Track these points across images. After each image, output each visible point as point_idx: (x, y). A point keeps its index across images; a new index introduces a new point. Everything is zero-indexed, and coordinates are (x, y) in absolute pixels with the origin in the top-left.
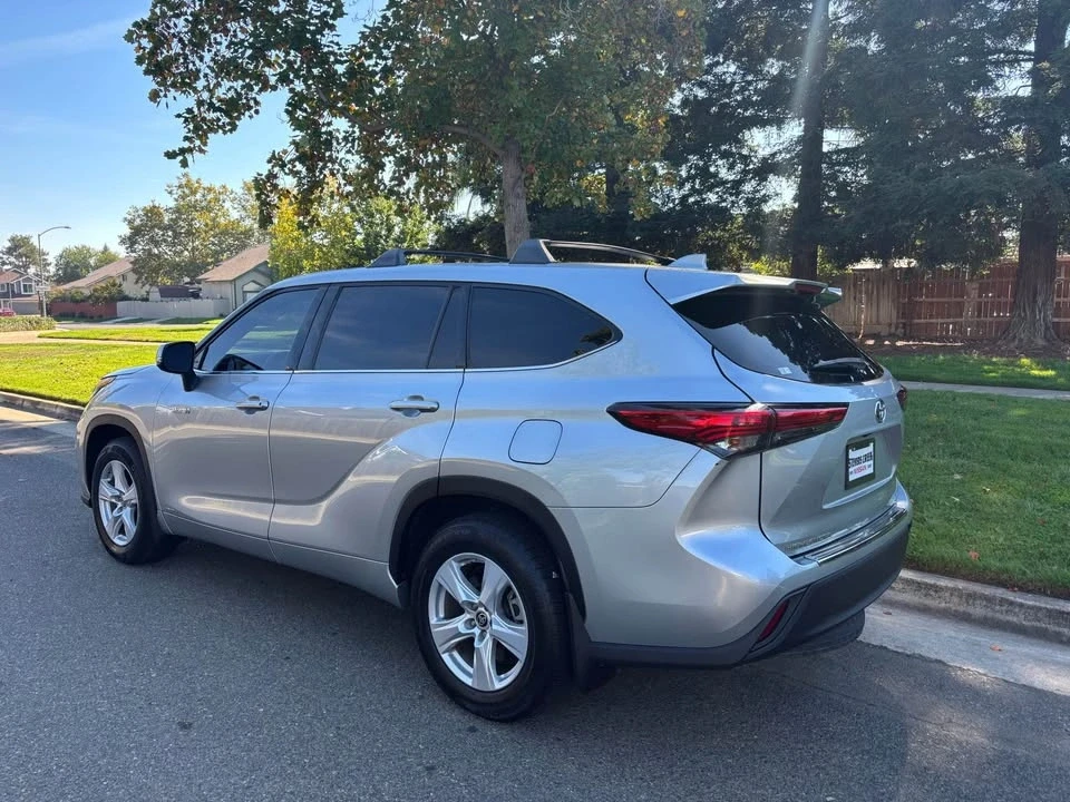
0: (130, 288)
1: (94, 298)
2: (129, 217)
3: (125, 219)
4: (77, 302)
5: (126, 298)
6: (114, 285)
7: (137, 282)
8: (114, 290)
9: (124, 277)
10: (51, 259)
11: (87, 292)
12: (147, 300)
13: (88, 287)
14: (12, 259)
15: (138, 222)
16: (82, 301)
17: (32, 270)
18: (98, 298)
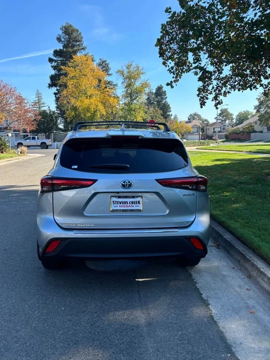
0: (257, 128)
1: (243, 132)
2: (258, 97)
3: (257, 99)
4: (237, 134)
5: (255, 132)
6: (251, 126)
7: (260, 125)
8: (251, 128)
9: (256, 123)
10: (234, 117)
11: (241, 130)
12: (262, 132)
13: (242, 127)
14: (221, 118)
15: (262, 99)
16: (239, 133)
17: (227, 122)
18: (244, 132)
